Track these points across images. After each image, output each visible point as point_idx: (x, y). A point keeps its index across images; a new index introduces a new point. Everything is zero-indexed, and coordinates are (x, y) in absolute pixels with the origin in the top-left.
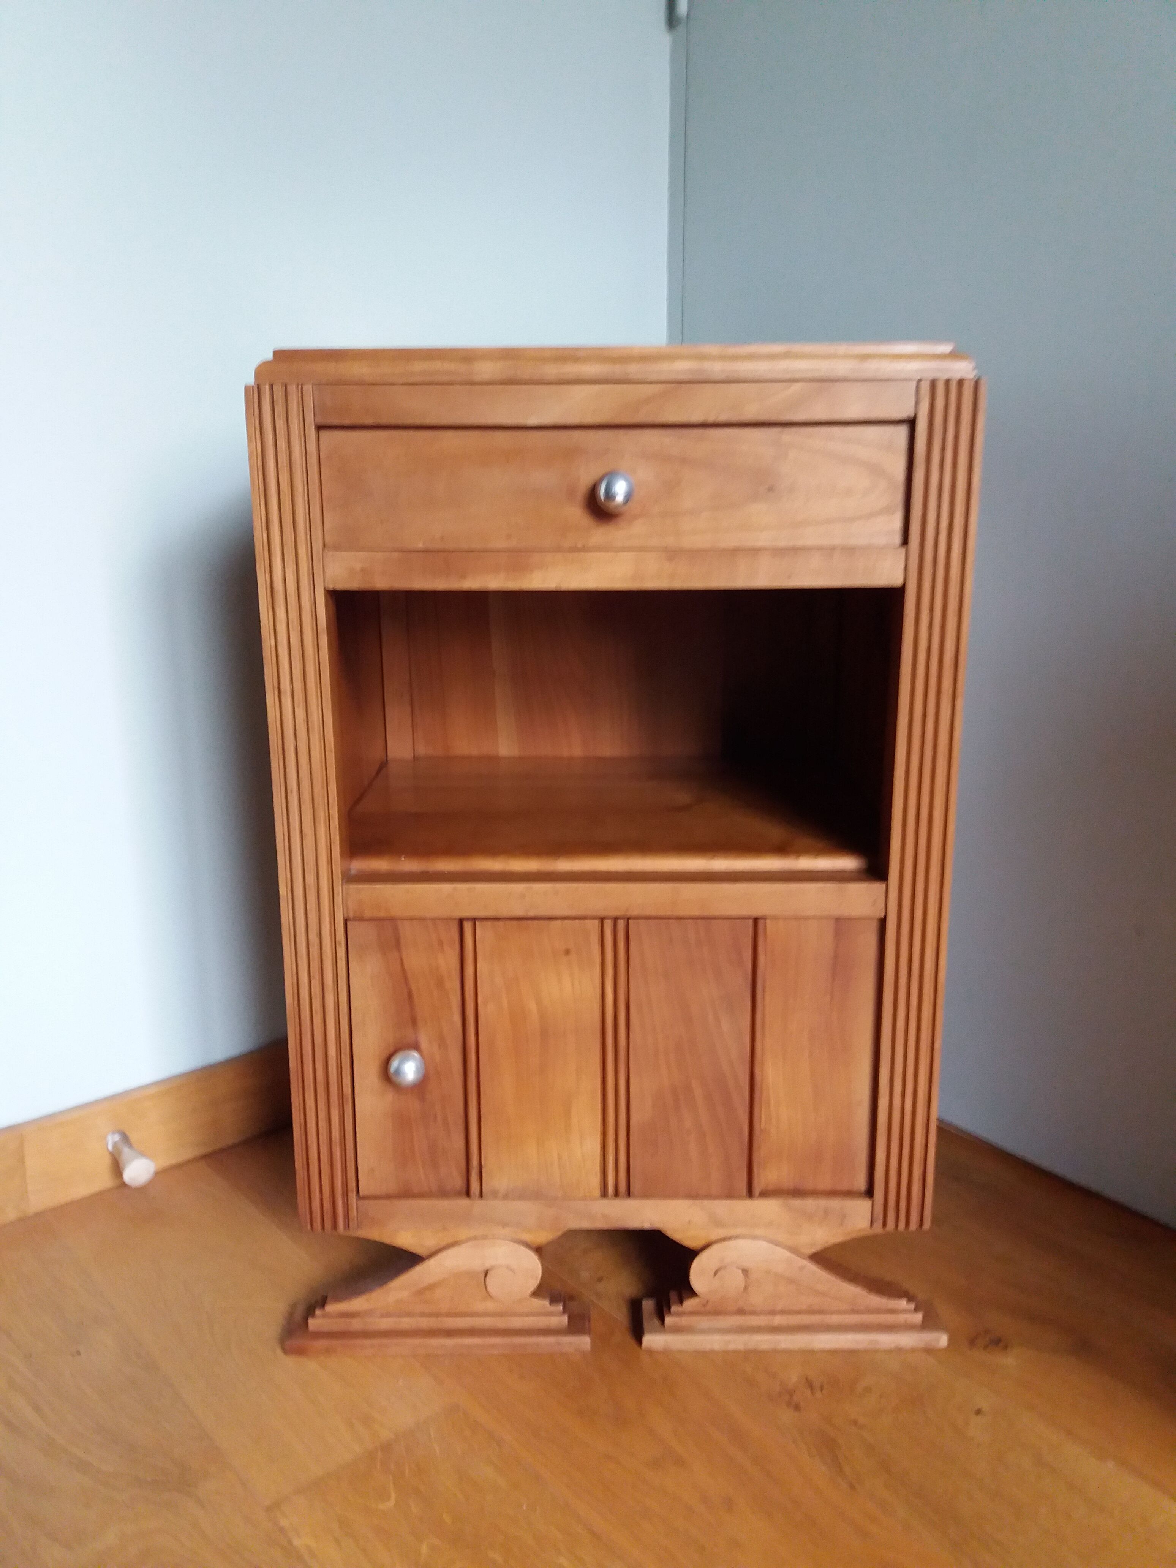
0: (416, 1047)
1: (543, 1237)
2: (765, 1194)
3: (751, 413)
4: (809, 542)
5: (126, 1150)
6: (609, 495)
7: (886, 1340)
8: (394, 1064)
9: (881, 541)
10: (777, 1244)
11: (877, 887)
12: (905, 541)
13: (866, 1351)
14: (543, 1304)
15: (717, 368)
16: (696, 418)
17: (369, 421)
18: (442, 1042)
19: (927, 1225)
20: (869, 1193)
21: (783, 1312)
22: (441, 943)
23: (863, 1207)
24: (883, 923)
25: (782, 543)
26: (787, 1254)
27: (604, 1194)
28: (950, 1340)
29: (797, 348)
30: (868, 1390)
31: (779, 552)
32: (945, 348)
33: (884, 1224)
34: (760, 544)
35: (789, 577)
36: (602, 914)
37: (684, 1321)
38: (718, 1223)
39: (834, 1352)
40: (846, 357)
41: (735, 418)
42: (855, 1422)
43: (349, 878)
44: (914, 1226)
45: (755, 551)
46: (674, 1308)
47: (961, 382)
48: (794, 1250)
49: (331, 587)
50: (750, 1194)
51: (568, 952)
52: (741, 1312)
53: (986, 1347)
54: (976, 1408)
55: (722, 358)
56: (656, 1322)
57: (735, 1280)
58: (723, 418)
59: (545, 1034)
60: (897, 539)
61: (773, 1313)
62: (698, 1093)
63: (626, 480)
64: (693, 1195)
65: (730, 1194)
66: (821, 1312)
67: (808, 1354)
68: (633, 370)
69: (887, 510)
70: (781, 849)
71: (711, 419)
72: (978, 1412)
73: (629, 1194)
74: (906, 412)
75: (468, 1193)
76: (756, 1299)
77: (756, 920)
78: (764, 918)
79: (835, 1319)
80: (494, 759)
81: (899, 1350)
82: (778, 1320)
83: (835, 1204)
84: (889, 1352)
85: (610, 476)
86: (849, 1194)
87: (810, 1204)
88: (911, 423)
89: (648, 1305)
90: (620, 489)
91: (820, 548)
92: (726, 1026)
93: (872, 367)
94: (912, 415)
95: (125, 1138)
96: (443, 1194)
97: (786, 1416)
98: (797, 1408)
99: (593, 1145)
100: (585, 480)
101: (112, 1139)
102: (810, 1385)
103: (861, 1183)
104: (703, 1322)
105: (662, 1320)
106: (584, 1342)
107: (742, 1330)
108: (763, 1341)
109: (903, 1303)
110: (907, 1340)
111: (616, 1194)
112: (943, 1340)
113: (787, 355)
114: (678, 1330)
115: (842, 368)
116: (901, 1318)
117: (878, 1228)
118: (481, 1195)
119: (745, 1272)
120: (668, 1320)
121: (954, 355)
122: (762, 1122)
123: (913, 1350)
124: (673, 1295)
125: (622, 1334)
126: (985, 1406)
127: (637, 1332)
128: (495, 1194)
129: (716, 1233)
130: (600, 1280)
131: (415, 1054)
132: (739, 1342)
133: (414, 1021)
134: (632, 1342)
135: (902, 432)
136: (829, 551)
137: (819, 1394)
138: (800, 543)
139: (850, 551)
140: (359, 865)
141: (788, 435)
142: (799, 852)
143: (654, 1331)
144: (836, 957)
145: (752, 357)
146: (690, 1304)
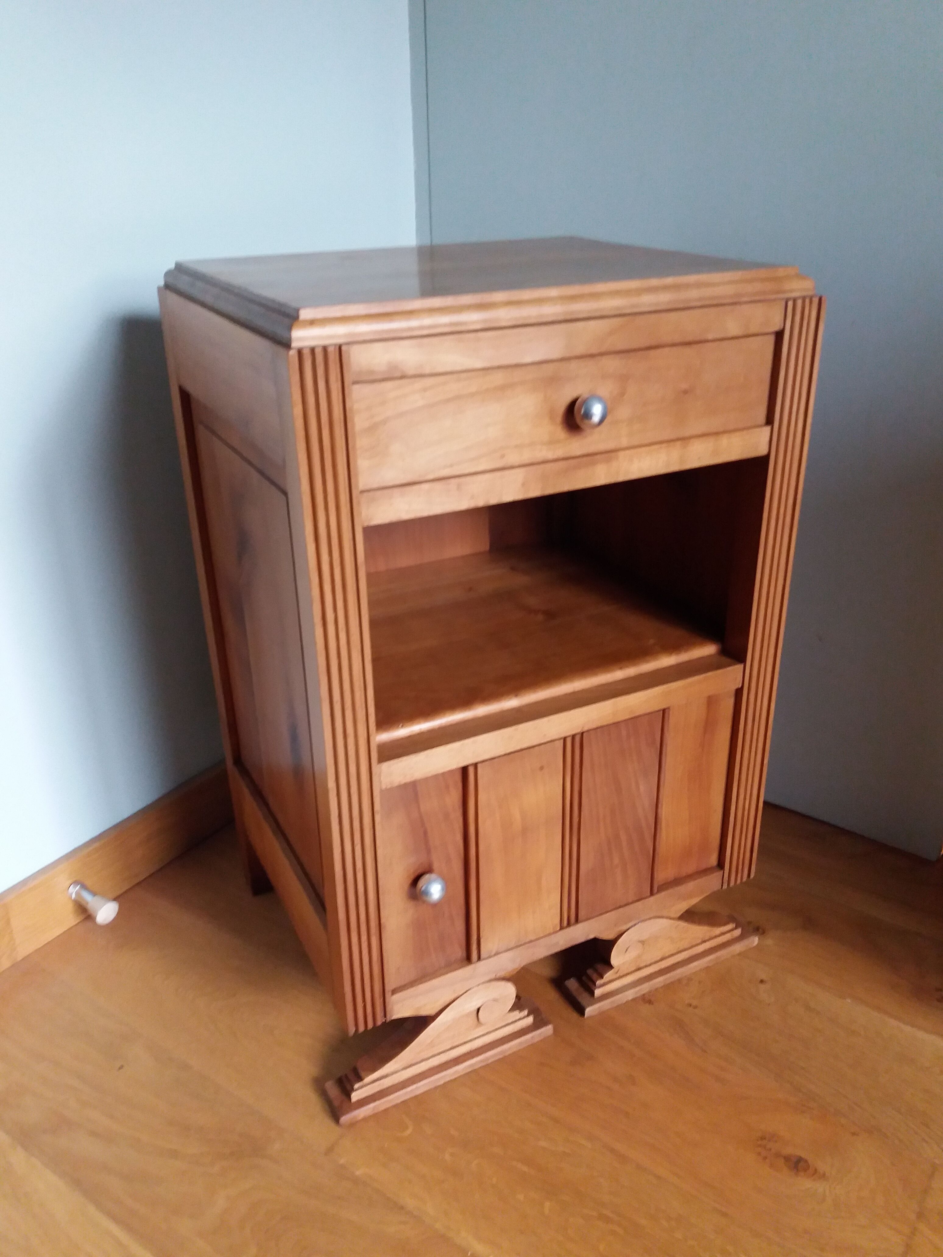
2: (660, 890)
4: (711, 431)
6: (588, 415)
10: (661, 917)
11: (739, 667)
12: (769, 422)
14: (517, 1013)
19: (752, 876)
20: (721, 865)
22: (447, 787)
23: (718, 875)
24: (740, 691)
25: (692, 433)
27: (560, 928)
33: (728, 883)
34: (678, 436)
35: (699, 459)
36: (565, 735)
37: (611, 988)
44: (745, 878)
46: (598, 983)
47: (811, 300)
48: (670, 918)
49: (368, 525)
50: (651, 893)
51: (542, 768)
52: (638, 968)
54: (759, 980)
56: (587, 995)
57: (637, 950)
60: (764, 420)
61: (656, 962)
62: (623, 837)
64: (618, 907)
65: (639, 899)
69: (760, 400)
72: (762, 981)
73: (577, 921)
74: (778, 325)
75: (469, 962)
76: (647, 957)
77: (664, 711)
78: (669, 708)
86: (706, 871)
88: (777, 333)
89: (572, 984)
92: (642, 788)
94: (782, 328)
96: (450, 967)
99: (556, 896)
100: (561, 402)
101: (74, 890)
103: (714, 861)
104: (618, 984)
105: (592, 993)
106: (548, 1030)
111: (569, 925)
112: (755, 941)
114: (608, 996)
116: (729, 936)
117: (725, 886)
118: (479, 958)
119: (643, 943)
120: (597, 991)
126: (764, 977)
127: (579, 1009)
128: (488, 956)
131: (437, 877)
133: (428, 851)
134: (579, 1017)
143: (589, 1002)
144: (707, 721)
146: (611, 974)
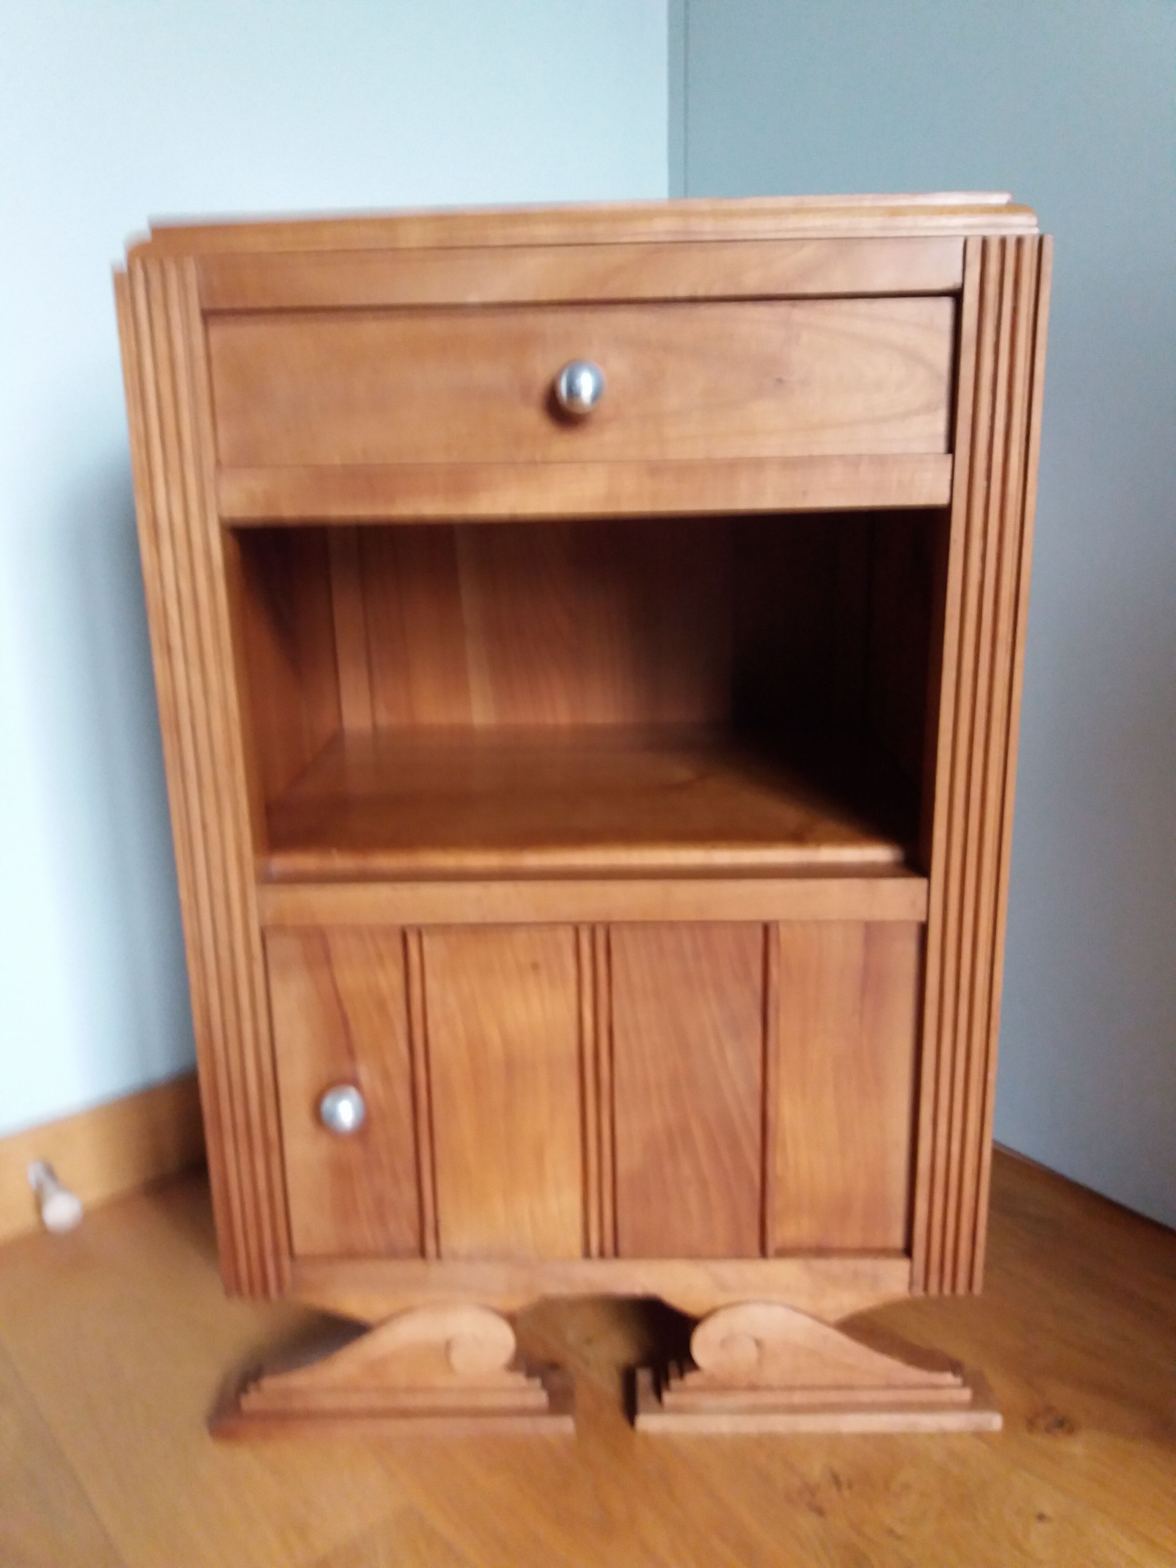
0: (355, 1083)
1: (516, 1303)
2: (784, 1253)
3: (751, 285)
4: (829, 451)
5: (49, 1187)
6: (573, 392)
7: (928, 1422)
8: (327, 1104)
9: (919, 447)
10: (796, 1310)
11: (917, 885)
12: (951, 449)
13: (904, 1435)
14: (519, 1379)
15: (708, 228)
16: (682, 292)
17: (267, 303)
18: (386, 1077)
19: (977, 1289)
20: (908, 1251)
21: (804, 1388)
22: (380, 957)
23: (900, 1268)
24: (924, 929)
25: (794, 451)
26: (808, 1322)
27: (587, 1254)
28: (1006, 1423)
29: (811, 200)
30: (907, 1487)
31: (789, 464)
32: (1000, 199)
33: (926, 1288)
34: (765, 453)
35: (805, 493)
36: (575, 919)
37: (686, 1399)
38: (723, 1287)
39: (865, 1437)
40: (872, 211)
41: (731, 291)
42: (891, 1532)
43: (265, 879)
44: (961, 1290)
45: (758, 464)
46: (673, 1384)
47: (1020, 241)
48: (817, 1318)
49: (226, 514)
50: (763, 1252)
51: (535, 966)
52: (753, 1388)
53: (1048, 1430)
54: (1038, 1512)
55: (715, 214)
56: (652, 1399)
57: (747, 1353)
58: (717, 290)
59: (510, 1066)
60: (941, 445)
61: (790, 1388)
62: (699, 1135)
63: (591, 370)
64: (693, 1255)
65: (739, 1254)
66: (850, 1387)
67: (835, 1440)
68: (601, 232)
69: (928, 408)
70: (798, 838)
71: (701, 292)
72: (1041, 1517)
73: (617, 1254)
74: (950, 281)
75: (422, 1252)
76: (772, 1374)
77: (766, 928)
78: (777, 922)
79: (866, 1397)
80: (465, 732)
81: (944, 1435)
82: (798, 1398)
83: (866, 1265)
84: (931, 1436)
85: (572, 367)
86: (884, 1252)
87: (835, 1265)
88: (957, 295)
89: (644, 1378)
90: (586, 385)
91: (842, 457)
92: (731, 1053)
93: (907, 224)
94: (959, 286)
95: (50, 1172)
96: (393, 1254)
97: (807, 1523)
98: (820, 1512)
99: (571, 1199)
100: (541, 376)
101: (34, 1172)
102: (836, 1480)
103: (897, 1239)
104: (709, 1401)
105: (660, 1397)
106: (567, 1425)
107: (753, 1410)
108: (780, 1424)
109: (948, 1378)
110: (953, 1422)
111: (602, 1254)
112: (995, 1422)
113: (797, 211)
114: (679, 1410)
115: (868, 225)
116: (945, 1395)
117: (919, 1292)
118: (439, 1255)
119: (758, 1343)
120: (667, 1397)
121: (1012, 208)
122: (777, 1166)
123: (960, 1435)
124: (673, 1368)
125: (614, 1414)
126: (1048, 1511)
127: (631, 1411)
128: (455, 1257)
129: (721, 1299)
130: (589, 1341)
131: (352, 1091)
132: (751, 1425)
133: (351, 1053)
134: (623, 1423)
135: (947, 305)
136: (853, 462)
137: (846, 1493)
138: (817, 451)
139: (880, 461)
140: (281, 863)
141: (800, 313)
142: (820, 841)
143: (649, 1411)
144: (866, 969)
145: (754, 213)
146: (692, 1379)
